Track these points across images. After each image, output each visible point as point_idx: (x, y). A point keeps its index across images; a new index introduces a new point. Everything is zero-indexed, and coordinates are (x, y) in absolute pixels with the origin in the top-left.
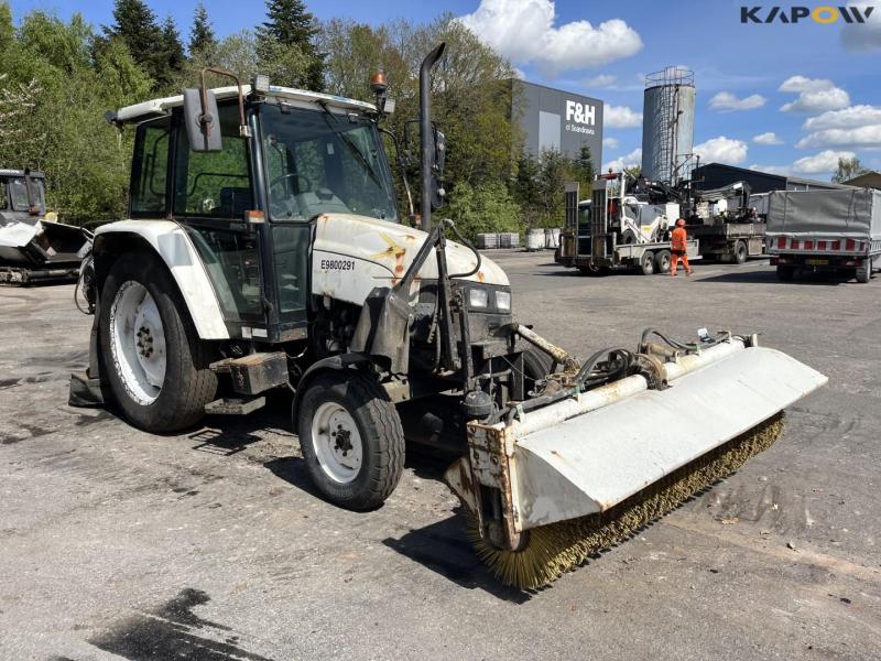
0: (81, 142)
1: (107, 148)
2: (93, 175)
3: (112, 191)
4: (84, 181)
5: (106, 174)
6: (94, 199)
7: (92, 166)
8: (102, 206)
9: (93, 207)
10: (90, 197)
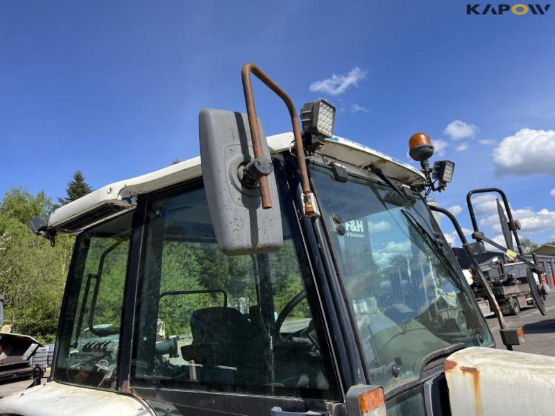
0: (35, 271)
1: (54, 274)
2: (41, 294)
3: (54, 304)
4: (35, 298)
5: (51, 292)
6: (41, 311)
7: (42, 288)
8: (47, 315)
9: (40, 316)
10: (38, 309)
